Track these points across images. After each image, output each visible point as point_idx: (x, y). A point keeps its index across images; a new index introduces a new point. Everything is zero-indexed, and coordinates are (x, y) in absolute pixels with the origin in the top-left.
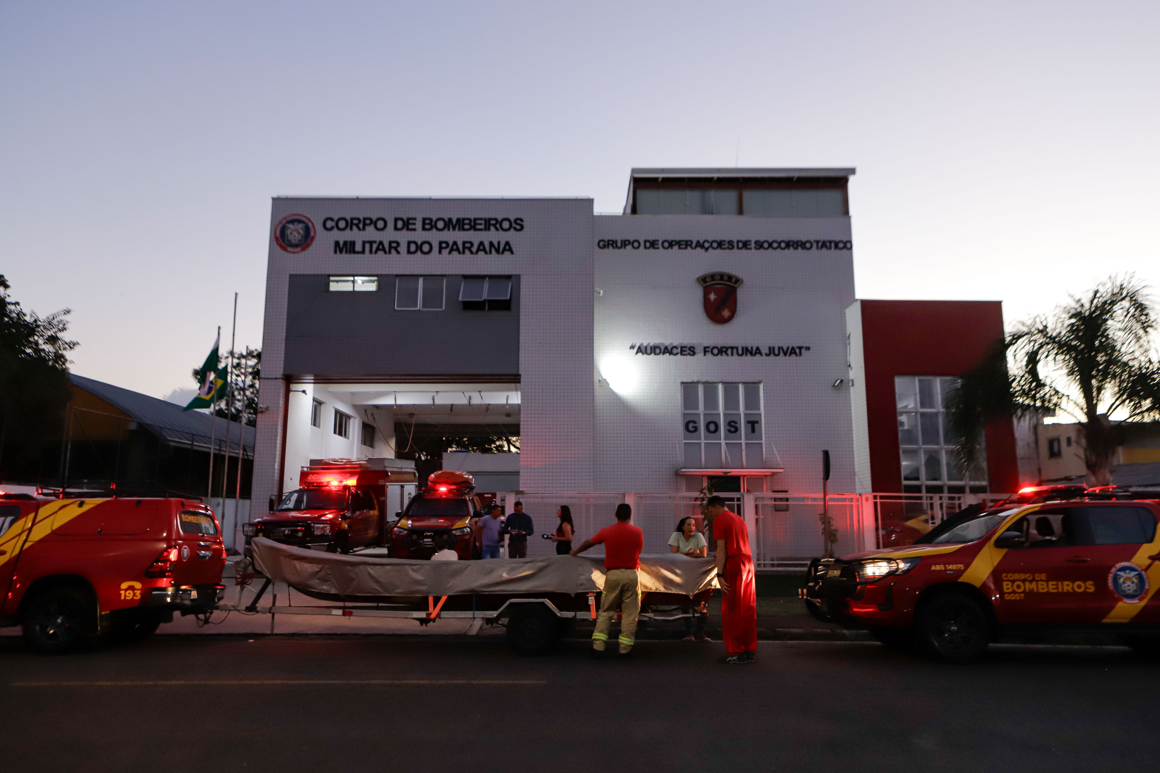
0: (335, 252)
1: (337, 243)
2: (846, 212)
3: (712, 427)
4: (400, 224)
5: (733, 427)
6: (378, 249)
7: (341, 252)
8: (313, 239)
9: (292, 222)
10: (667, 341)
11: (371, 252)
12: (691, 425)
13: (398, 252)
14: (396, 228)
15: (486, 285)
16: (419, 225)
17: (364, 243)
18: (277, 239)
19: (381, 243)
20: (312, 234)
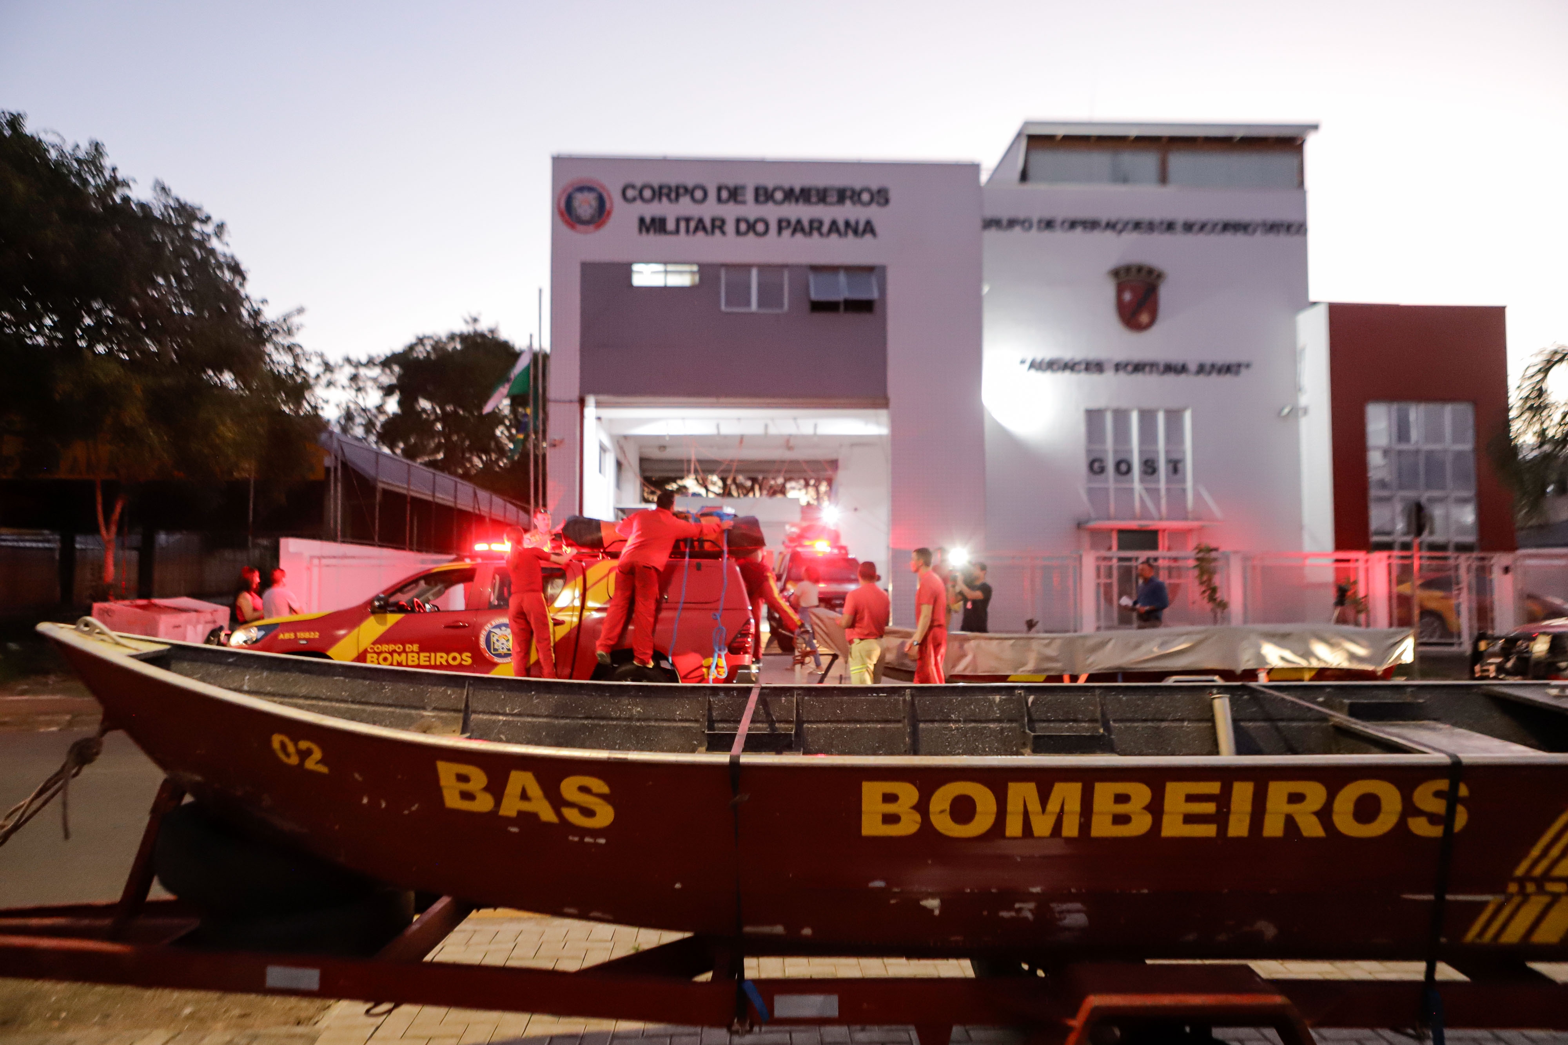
0: (640, 231)
1: (642, 220)
2: (1301, 183)
3: (1123, 468)
4: (725, 194)
5: (1150, 467)
6: (696, 229)
7: (648, 230)
8: (609, 213)
9: (581, 189)
10: (1067, 355)
11: (687, 231)
12: (1096, 465)
13: (723, 233)
14: (719, 200)
15: (842, 278)
16: (750, 196)
17: (678, 221)
18: (562, 214)
19: (701, 221)
20: (608, 205)
